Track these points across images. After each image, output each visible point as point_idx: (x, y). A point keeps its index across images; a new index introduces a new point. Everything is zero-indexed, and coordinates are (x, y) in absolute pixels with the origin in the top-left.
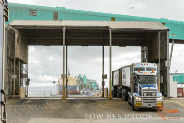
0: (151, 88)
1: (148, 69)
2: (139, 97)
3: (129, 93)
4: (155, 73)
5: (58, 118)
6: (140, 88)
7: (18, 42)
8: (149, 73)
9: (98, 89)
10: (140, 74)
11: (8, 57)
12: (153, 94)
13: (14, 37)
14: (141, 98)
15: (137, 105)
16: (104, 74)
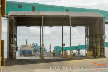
7: (14, 25)
9: (47, 53)
16: (63, 43)
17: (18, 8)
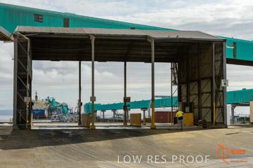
9: (72, 114)
11: (18, 73)
13: (27, 48)
17: (35, 21)
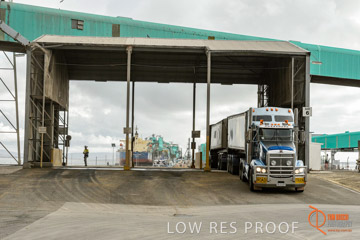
0: (285, 152)
1: (278, 118)
2: (262, 168)
3: (242, 160)
4: (291, 125)
5: (116, 203)
6: (265, 151)
7: (50, 70)
8: (280, 125)
10: (263, 126)
11: (31, 96)
12: (289, 163)
13: (43, 63)
14: (266, 169)
15: (258, 182)
16: (196, 130)
17: (73, 28)
